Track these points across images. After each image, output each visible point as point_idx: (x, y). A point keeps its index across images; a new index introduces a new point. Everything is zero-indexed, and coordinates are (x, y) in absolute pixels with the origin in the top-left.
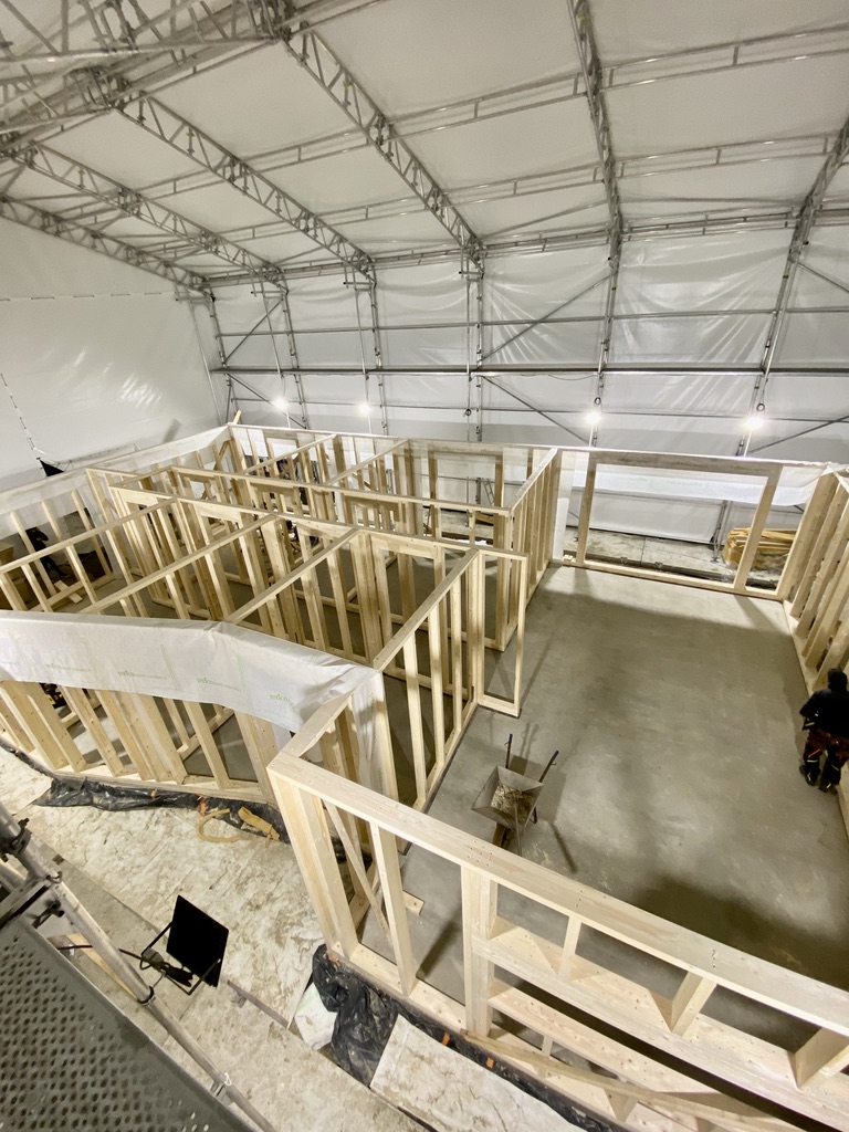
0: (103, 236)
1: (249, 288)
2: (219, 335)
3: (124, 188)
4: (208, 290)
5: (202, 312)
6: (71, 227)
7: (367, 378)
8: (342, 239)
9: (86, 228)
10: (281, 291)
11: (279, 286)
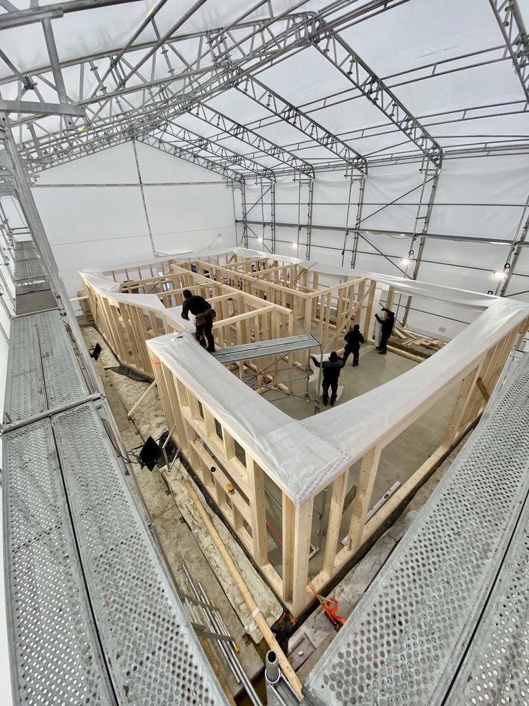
0: (199, 156)
1: (254, 181)
2: (244, 204)
3: (202, 137)
4: (243, 181)
5: (238, 192)
6: (185, 152)
7: (300, 230)
8: (295, 158)
9: (192, 153)
10: (272, 183)
11: (271, 180)
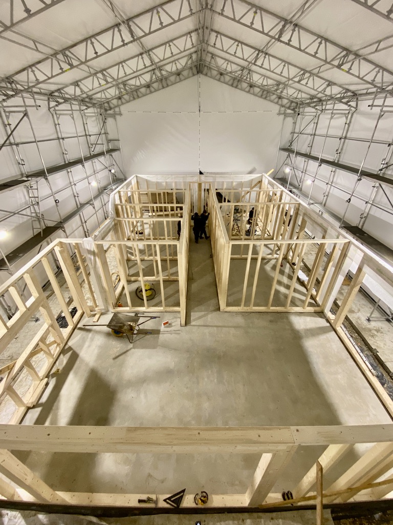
2: (293, 133)
4: (297, 110)
5: (290, 120)
6: (243, 83)
7: (320, 165)
10: (317, 112)
11: (316, 109)
